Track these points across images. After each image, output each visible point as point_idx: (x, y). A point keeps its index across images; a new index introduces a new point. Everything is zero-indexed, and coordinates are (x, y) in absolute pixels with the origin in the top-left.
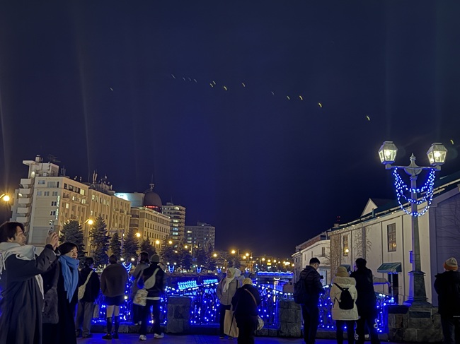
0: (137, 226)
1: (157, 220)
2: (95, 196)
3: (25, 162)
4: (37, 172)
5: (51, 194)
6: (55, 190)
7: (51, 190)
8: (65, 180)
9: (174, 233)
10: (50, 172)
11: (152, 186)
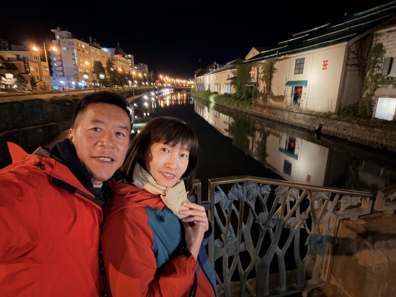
2: (93, 49)
3: (52, 30)
4: (60, 36)
5: (71, 49)
6: (72, 47)
7: (71, 47)
8: (76, 41)
10: (67, 36)
11: (118, 44)
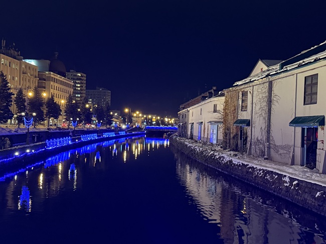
0: (45, 88)
1: (62, 83)
2: (5, 60)
9: (77, 95)
11: (57, 54)
